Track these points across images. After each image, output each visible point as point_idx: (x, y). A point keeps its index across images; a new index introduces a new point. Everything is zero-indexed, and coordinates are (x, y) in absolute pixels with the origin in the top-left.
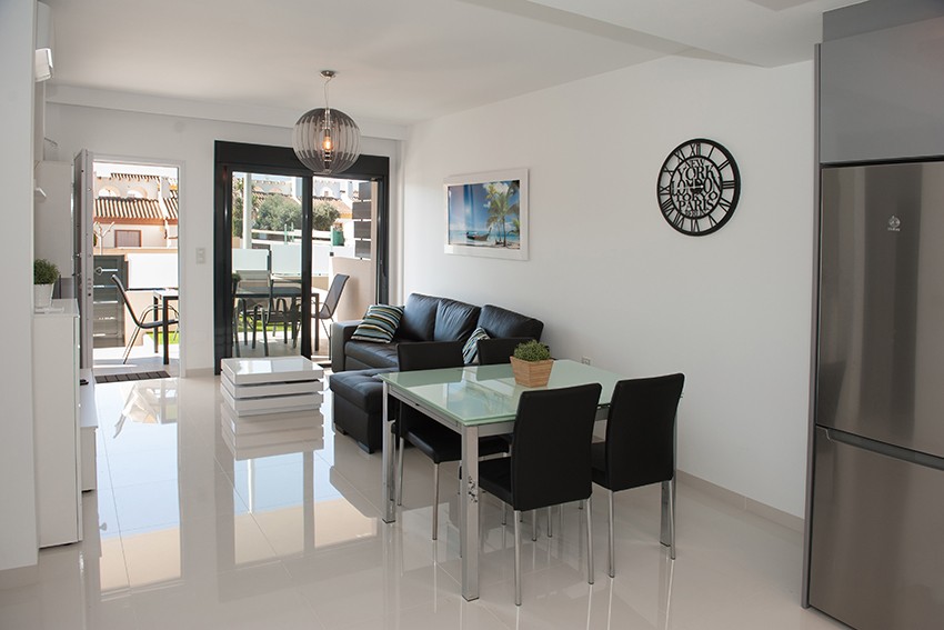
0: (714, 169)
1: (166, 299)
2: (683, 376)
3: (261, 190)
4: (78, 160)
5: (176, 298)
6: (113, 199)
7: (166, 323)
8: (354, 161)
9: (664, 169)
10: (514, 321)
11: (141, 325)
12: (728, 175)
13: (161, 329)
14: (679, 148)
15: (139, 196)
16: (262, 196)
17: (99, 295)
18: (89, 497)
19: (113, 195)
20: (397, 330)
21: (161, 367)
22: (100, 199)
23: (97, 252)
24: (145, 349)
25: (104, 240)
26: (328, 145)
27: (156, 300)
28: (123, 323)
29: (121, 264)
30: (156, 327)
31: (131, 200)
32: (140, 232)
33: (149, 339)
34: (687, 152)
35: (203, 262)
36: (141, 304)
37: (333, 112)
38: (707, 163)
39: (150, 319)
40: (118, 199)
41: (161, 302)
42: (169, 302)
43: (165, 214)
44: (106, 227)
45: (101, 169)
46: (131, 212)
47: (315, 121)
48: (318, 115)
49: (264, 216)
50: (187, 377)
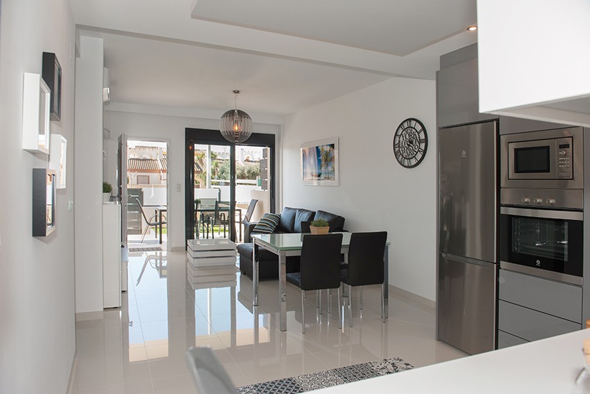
0: (416, 133)
1: (161, 211)
2: (386, 232)
3: (221, 158)
4: (120, 138)
5: (165, 211)
6: (136, 159)
7: (161, 223)
8: (249, 136)
9: (396, 135)
10: (330, 218)
11: (149, 224)
12: (422, 136)
13: (158, 226)
14: (402, 124)
15: (148, 158)
16: (221, 161)
17: (130, 208)
18: (124, 294)
19: (136, 157)
20: (277, 226)
21: (158, 245)
22: (130, 159)
23: (129, 187)
24: (151, 236)
25: (132, 181)
26: (236, 128)
27: (156, 212)
28: (141, 222)
29: (139, 192)
30: (156, 225)
31: (144, 160)
32: (148, 176)
33: (153, 231)
34: (406, 125)
35: (180, 191)
36: (149, 213)
37: (238, 111)
38: (414, 130)
39: (153, 221)
40: (138, 159)
41: (158, 213)
42: (163, 213)
43: (161, 167)
44: (133, 174)
45: (131, 144)
46: (145, 166)
47: (229, 116)
48: (231, 113)
49: (222, 173)
50: (172, 251)
